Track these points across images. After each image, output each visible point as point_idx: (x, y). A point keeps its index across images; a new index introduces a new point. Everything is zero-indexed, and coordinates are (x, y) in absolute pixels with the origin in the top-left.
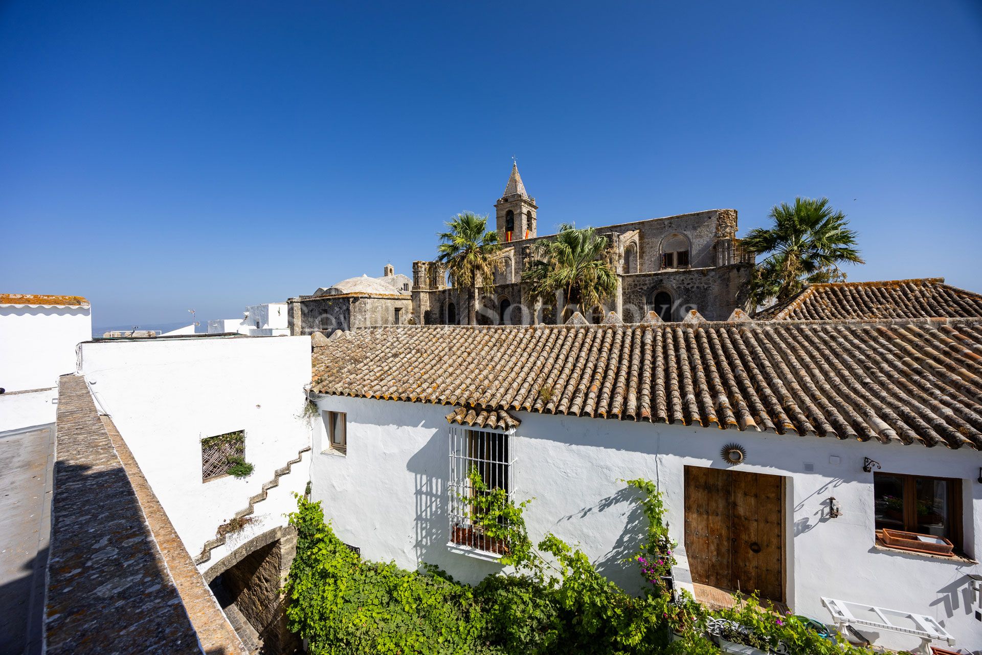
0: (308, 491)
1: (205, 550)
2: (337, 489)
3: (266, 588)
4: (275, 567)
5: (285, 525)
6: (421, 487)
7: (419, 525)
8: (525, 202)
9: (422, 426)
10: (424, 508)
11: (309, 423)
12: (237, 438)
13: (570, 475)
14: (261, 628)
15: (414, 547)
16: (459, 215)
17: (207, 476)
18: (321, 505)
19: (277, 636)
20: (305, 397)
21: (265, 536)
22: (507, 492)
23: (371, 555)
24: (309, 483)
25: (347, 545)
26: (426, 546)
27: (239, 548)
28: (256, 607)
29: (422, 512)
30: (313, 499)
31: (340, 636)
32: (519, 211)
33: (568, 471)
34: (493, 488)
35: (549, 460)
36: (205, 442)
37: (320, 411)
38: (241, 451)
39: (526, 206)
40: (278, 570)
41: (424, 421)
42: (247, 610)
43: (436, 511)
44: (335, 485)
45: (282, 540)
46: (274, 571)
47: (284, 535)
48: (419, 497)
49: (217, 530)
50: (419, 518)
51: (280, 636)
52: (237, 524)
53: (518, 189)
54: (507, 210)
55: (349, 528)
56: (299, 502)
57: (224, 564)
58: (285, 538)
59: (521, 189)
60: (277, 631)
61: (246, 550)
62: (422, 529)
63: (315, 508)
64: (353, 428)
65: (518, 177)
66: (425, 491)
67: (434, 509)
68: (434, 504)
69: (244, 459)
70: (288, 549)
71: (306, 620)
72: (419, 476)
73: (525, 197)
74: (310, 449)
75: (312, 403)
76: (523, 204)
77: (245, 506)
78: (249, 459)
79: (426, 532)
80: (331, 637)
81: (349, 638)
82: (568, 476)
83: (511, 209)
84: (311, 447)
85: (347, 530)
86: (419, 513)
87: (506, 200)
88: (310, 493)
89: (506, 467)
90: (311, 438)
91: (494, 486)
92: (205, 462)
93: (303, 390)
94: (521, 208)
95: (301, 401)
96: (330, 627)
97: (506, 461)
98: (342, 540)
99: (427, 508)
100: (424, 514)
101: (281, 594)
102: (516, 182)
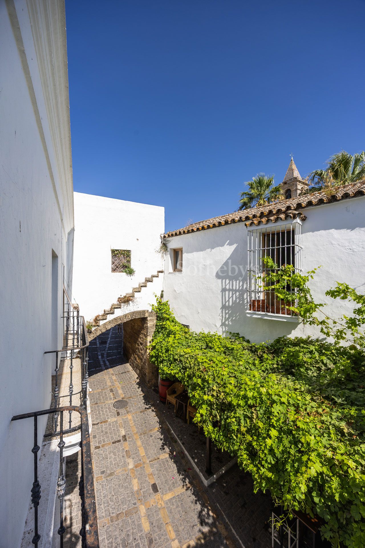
0: (162, 296)
1: (112, 307)
2: (177, 291)
3: (141, 348)
4: (145, 335)
5: (150, 311)
6: (226, 286)
7: (224, 312)
8: (300, 182)
9: (227, 245)
10: (227, 299)
11: (163, 256)
12: (127, 254)
13: (355, 250)
14: (138, 372)
15: (221, 326)
16: (254, 178)
17: (114, 270)
18: (168, 303)
19: (146, 374)
20: (161, 241)
21: (139, 312)
22: (294, 266)
23: (196, 329)
24: (162, 291)
25: (182, 324)
26: (228, 325)
27: (128, 314)
28: (136, 361)
29: (226, 303)
30: (164, 300)
31: (176, 357)
32: (295, 188)
33: (354, 247)
34: (282, 265)
35: (333, 242)
36: (113, 251)
37: (169, 249)
38: (129, 261)
39: (301, 184)
40: (146, 336)
41: (228, 241)
42: (133, 364)
43: (236, 300)
44: (176, 290)
45: (149, 318)
46: (144, 338)
47: (149, 316)
48: (224, 293)
49: (117, 299)
50: (224, 307)
51: (147, 374)
52: (126, 300)
53: (294, 174)
54: (286, 189)
55: (183, 314)
56: (157, 300)
57: (121, 319)
58: (150, 318)
59: (296, 174)
60: (146, 371)
61: (131, 316)
62: (226, 314)
63: (165, 304)
64: (186, 256)
65: (294, 167)
66: (228, 288)
67: (234, 299)
68: (234, 296)
69: (130, 265)
70: (151, 323)
71: (158, 354)
72: (224, 281)
73: (300, 179)
74: (163, 272)
75: (165, 245)
76: (298, 183)
77: (130, 291)
78: (133, 266)
79: (228, 315)
80: (171, 359)
81: (181, 358)
82: (353, 251)
83: (289, 188)
84: (164, 270)
85: (182, 316)
86: (224, 303)
87: (285, 183)
88: (163, 297)
89: (293, 247)
90: (164, 265)
91: (283, 263)
92: (113, 263)
93: (160, 237)
94: (296, 186)
95: (158, 243)
96: (171, 354)
97: (293, 243)
98: (179, 321)
99: (229, 298)
100: (227, 304)
101: (148, 350)
102: (292, 170)
